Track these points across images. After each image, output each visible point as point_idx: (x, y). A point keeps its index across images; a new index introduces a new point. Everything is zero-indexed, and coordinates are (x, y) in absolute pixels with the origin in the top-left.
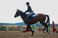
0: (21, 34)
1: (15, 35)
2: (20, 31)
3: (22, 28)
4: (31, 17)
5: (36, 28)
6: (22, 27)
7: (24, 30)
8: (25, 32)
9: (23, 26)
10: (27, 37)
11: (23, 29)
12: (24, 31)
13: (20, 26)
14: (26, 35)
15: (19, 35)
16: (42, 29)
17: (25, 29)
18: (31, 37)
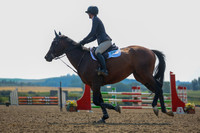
0: (63, 118)
1: (39, 120)
2: (58, 107)
3: (64, 95)
4: (103, 59)
5: (114, 97)
6: (66, 92)
7: (73, 102)
8: (76, 109)
9: (70, 90)
10: (83, 127)
11: (67, 98)
12: (71, 108)
13: (57, 89)
14: (79, 121)
15: (54, 119)
16: (136, 98)
17: (76, 98)
18: (97, 130)
